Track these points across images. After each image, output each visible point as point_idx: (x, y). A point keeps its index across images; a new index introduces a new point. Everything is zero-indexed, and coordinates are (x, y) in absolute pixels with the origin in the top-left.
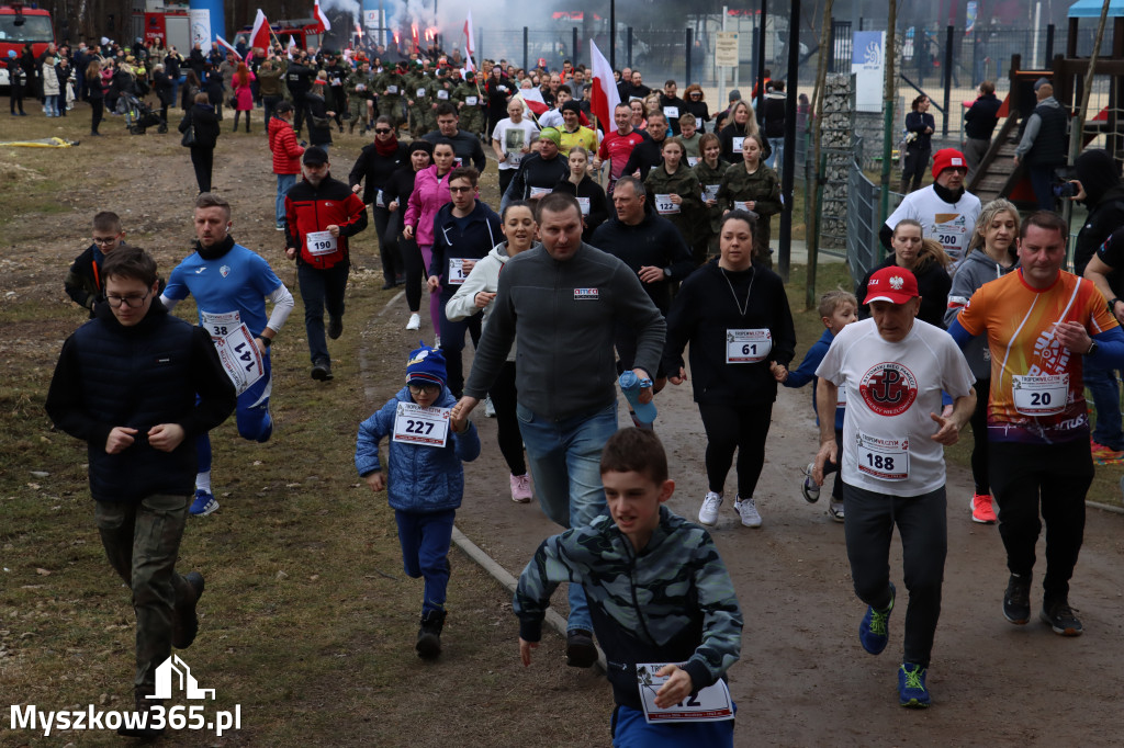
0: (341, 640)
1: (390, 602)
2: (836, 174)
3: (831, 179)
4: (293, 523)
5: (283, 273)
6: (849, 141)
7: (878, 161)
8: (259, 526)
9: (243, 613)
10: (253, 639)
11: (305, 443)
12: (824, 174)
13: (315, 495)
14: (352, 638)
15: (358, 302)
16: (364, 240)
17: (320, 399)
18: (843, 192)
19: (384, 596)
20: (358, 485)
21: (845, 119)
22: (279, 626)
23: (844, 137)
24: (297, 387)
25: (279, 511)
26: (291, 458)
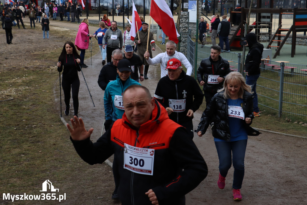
0: (48, 168)
1: (62, 157)
2: (184, 39)
3: (183, 41)
4: (34, 136)
5: (32, 67)
6: (187, 30)
7: (195, 36)
8: (25, 137)
9: (20, 161)
10: (23, 169)
11: (38, 114)
12: (181, 39)
13: (41, 128)
14: (51, 168)
15: (53, 75)
16: (54, 58)
17: (42, 102)
18: (186, 44)
19: (60, 156)
20: (53, 126)
21: (186, 24)
22: (30, 165)
23: (186, 29)
24: (36, 99)
25: (30, 133)
26: (34, 118)
